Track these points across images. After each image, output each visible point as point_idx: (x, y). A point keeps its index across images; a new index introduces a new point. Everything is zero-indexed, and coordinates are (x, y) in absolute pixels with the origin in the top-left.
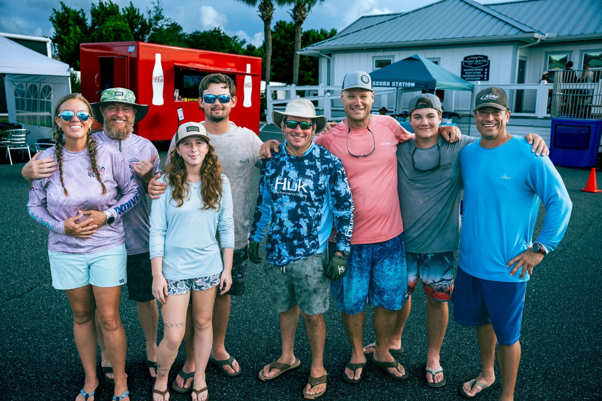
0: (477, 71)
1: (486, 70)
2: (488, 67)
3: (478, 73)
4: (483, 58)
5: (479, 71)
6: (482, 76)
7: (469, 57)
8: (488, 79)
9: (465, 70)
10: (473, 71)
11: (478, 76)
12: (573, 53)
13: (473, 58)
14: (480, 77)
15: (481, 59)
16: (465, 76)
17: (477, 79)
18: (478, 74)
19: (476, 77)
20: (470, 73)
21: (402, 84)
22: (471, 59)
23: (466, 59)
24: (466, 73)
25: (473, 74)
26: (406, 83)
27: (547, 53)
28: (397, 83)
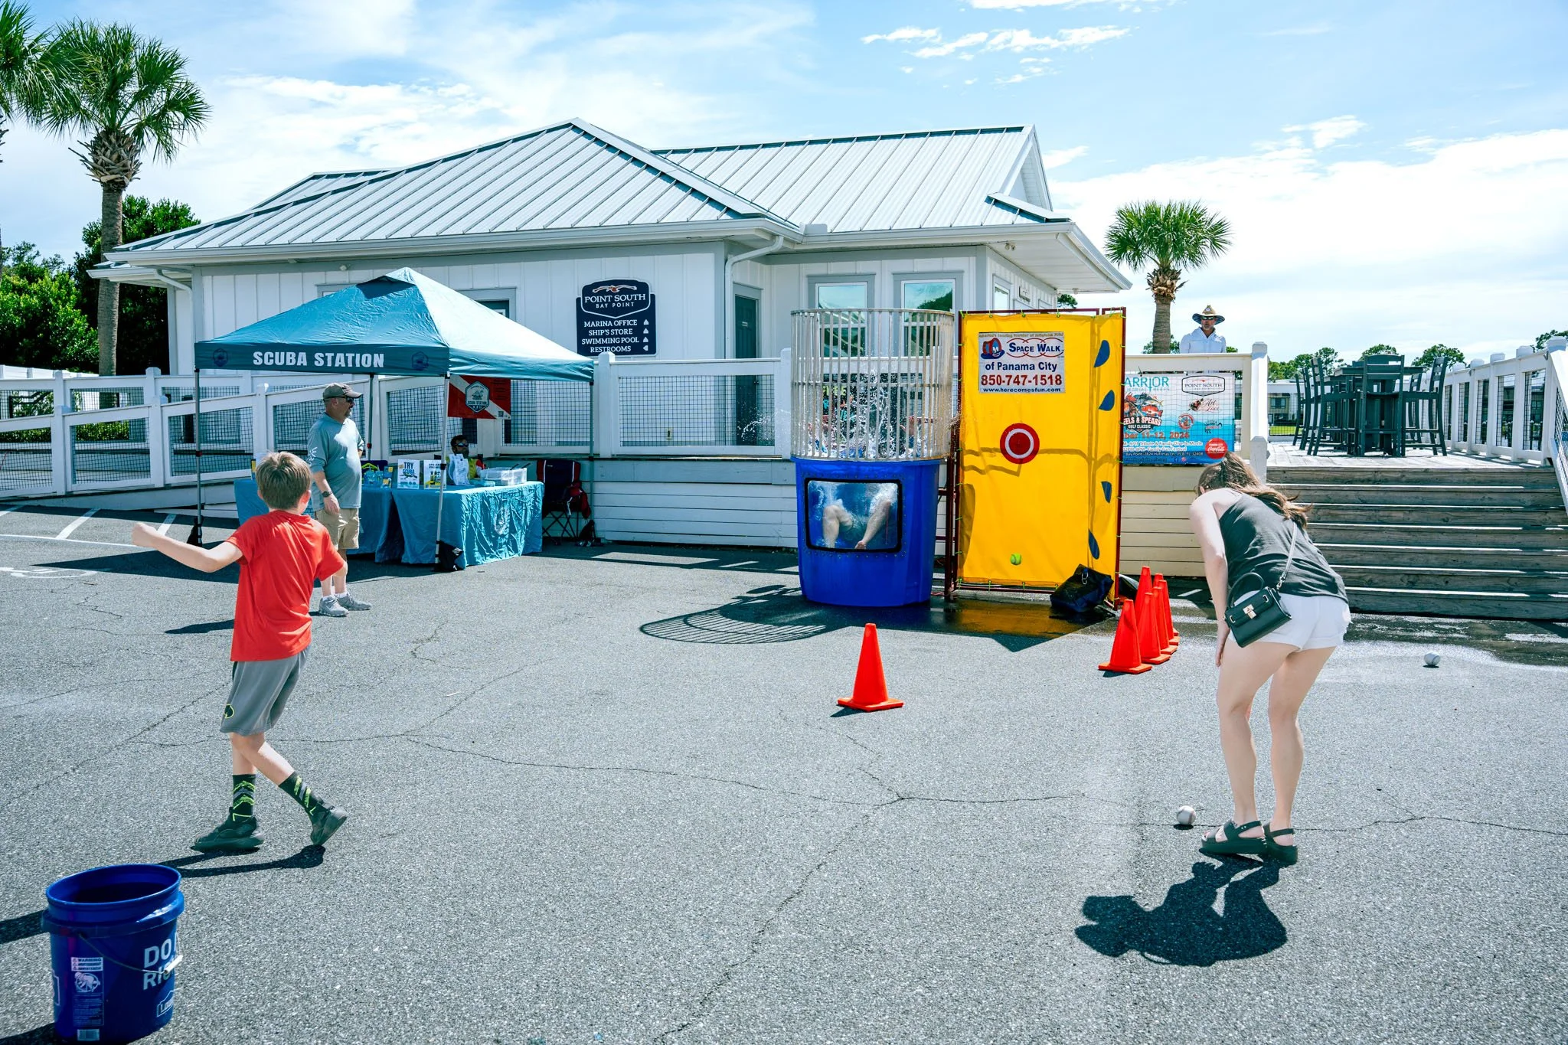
0: (622, 327)
1: (646, 323)
2: (651, 315)
3: (625, 332)
4: (635, 288)
5: (627, 327)
6: (636, 340)
7: (596, 285)
8: (652, 350)
9: (586, 324)
10: (610, 328)
11: (624, 340)
12: (877, 279)
13: (608, 288)
14: (630, 344)
15: (629, 292)
16: (589, 341)
17: (622, 349)
18: (625, 336)
19: (620, 345)
20: (602, 332)
21: (346, 359)
22: (603, 293)
23: (587, 290)
24: (592, 333)
25: (610, 336)
26: (358, 355)
27: (814, 280)
28: (330, 355)
